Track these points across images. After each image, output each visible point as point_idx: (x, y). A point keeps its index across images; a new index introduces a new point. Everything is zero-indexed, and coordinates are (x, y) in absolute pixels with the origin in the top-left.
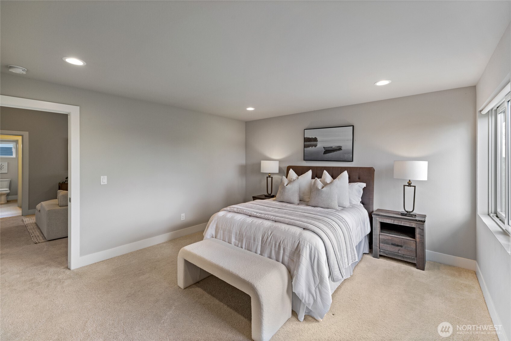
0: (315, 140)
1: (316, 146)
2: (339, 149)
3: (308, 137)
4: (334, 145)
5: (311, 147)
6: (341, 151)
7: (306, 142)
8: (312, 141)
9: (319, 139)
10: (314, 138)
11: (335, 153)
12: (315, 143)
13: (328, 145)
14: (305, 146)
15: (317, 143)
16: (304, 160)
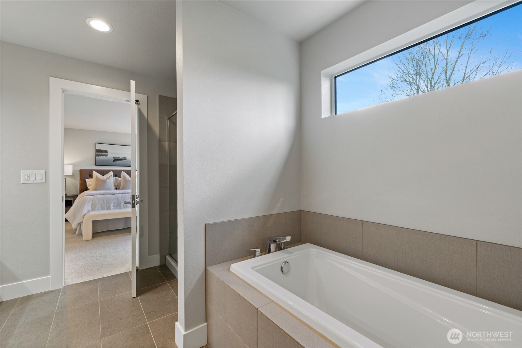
0: (106, 151)
1: (106, 156)
2: (125, 159)
3: (100, 149)
4: (121, 156)
5: (102, 156)
6: (126, 160)
7: (98, 152)
8: (103, 152)
9: (109, 151)
10: (105, 150)
11: (122, 161)
12: (106, 154)
13: (117, 156)
14: (96, 155)
15: (107, 154)
16: (96, 165)
